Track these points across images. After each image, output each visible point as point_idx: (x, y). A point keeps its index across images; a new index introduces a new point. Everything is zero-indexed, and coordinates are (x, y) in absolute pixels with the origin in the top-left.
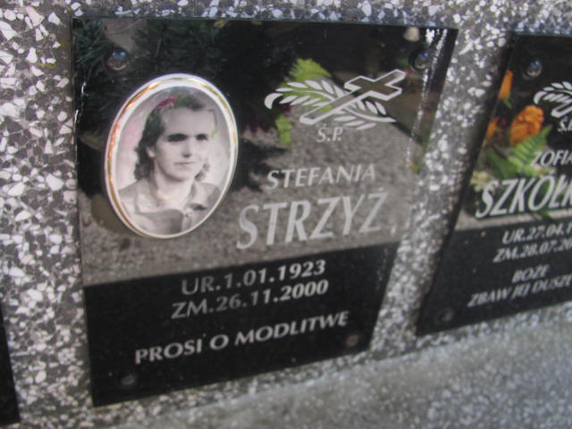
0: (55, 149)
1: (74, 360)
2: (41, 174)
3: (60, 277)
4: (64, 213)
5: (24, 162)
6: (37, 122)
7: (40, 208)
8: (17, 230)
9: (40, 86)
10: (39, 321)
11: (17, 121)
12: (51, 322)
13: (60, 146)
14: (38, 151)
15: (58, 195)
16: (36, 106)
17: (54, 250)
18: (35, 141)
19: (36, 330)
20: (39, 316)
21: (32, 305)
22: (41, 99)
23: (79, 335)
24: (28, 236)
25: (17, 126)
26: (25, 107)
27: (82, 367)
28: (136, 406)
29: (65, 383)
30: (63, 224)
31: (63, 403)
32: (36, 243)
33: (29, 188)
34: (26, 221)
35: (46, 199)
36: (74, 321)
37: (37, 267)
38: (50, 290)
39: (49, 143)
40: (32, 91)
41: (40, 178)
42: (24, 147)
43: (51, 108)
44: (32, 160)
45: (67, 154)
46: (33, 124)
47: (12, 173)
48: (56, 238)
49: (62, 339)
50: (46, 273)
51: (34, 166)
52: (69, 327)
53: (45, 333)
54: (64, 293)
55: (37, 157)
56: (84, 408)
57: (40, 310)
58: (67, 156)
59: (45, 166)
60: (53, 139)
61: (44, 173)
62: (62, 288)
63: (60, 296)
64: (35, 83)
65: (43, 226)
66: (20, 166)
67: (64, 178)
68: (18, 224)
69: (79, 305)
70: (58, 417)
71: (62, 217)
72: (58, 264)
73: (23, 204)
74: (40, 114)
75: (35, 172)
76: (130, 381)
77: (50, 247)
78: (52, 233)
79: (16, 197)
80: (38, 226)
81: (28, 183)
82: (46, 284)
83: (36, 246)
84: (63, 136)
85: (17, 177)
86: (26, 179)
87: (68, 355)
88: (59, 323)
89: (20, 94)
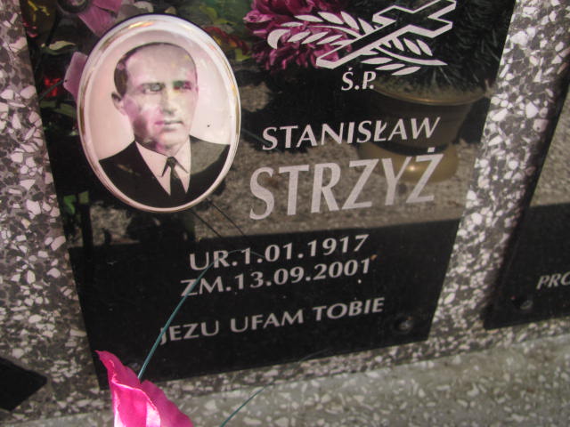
0: (543, 77)
1: (482, 283)
2: (524, 102)
3: (502, 202)
4: (528, 141)
5: (515, 90)
6: (538, 51)
7: (512, 135)
8: (487, 154)
9: (553, 16)
10: (469, 245)
11: (523, 49)
12: (479, 246)
13: (548, 75)
14: (530, 79)
15: (530, 122)
16: (542, 36)
17: (508, 176)
18: (529, 70)
19: (464, 252)
20: (472, 239)
21: (471, 228)
22: (549, 30)
23: (496, 259)
24: (493, 161)
25: (522, 54)
26: (533, 36)
27: (485, 291)
28: (508, 332)
29: (466, 306)
30: (523, 151)
31: (456, 325)
32: (496, 168)
33: (510, 114)
34: (496, 147)
35: (519, 126)
36: (496, 246)
37: (488, 191)
38: (491, 214)
39: (540, 72)
40: (544, 21)
41: (522, 106)
42: (520, 74)
43: (553, 38)
44: (521, 88)
45: (550, 83)
46: (534, 53)
47: (502, 99)
48: (513, 165)
49: (480, 263)
50: (493, 198)
51: (521, 93)
52: (491, 251)
53: (470, 256)
54: (500, 218)
55: (526, 85)
56: (469, 332)
57: (474, 233)
58: (550, 86)
59: (530, 94)
60: (544, 68)
61: (527, 100)
62: (500, 213)
63: (496, 220)
64: (549, 13)
65: (508, 152)
66: (510, 93)
67: (540, 106)
68: (489, 148)
69: (506, 231)
70: (446, 338)
71: (525, 144)
72: (506, 190)
73: (500, 130)
74: (543, 44)
75: (520, 99)
76: (528, 306)
77: (505, 172)
78: (512, 159)
79: (496, 123)
80: (504, 152)
81: (511, 110)
82: (488, 209)
83: (495, 170)
84: (553, 65)
85: (504, 104)
86: (511, 106)
87: (479, 278)
88: (484, 247)
89: (534, 23)
